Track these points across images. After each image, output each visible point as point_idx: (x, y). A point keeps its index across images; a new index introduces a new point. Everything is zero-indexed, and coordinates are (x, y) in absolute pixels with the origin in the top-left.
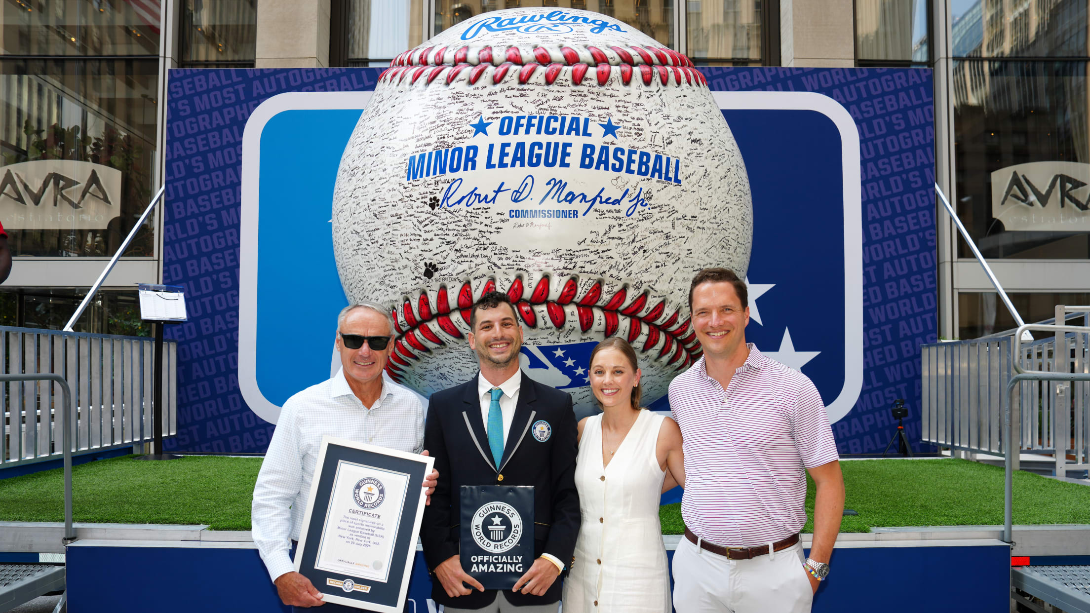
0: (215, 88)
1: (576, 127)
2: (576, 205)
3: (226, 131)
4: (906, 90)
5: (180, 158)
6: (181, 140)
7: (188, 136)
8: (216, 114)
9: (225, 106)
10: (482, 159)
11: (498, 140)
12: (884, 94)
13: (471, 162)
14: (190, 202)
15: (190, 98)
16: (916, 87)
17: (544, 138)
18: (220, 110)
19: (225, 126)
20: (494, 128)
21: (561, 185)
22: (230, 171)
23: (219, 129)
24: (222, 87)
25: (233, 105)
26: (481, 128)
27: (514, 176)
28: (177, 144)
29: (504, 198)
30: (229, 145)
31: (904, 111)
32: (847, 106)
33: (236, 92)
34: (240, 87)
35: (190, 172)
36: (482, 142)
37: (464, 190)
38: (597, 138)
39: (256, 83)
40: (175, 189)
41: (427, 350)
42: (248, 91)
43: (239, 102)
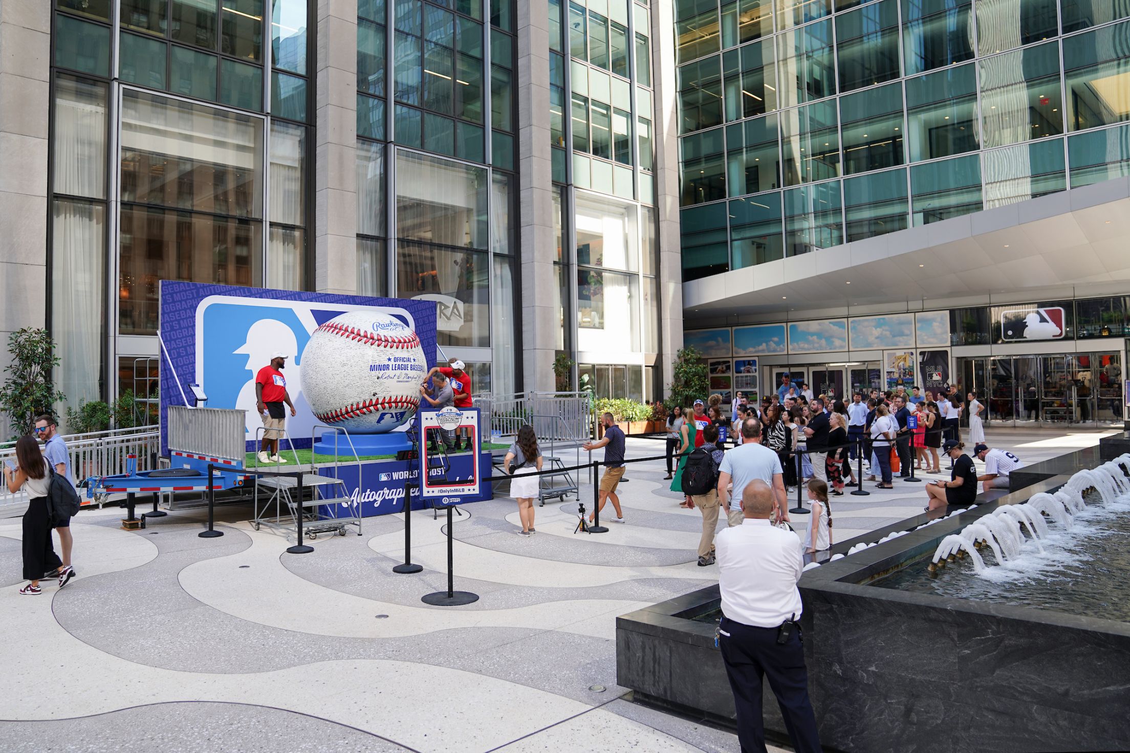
0: (183, 291)
1: (409, 360)
2: (410, 379)
3: (188, 311)
4: (429, 308)
5: (167, 322)
6: (168, 313)
7: (171, 312)
8: (183, 302)
9: (187, 299)
10: (390, 368)
11: (394, 363)
12: (422, 310)
13: (388, 368)
14: (173, 342)
15: (172, 294)
16: (432, 307)
17: (403, 363)
18: (185, 301)
19: (188, 308)
20: (392, 360)
21: (407, 374)
22: (190, 329)
23: (185, 309)
24: (186, 291)
25: (191, 299)
26: (389, 359)
27: (398, 372)
28: (166, 315)
29: (396, 377)
30: (190, 317)
31: (428, 316)
32: (411, 313)
33: (192, 293)
34: (194, 291)
35: (172, 329)
36: (389, 363)
37: (386, 375)
38: (413, 363)
39: (201, 290)
40: (166, 336)
41: (358, 416)
42: (198, 293)
43: (193, 298)
